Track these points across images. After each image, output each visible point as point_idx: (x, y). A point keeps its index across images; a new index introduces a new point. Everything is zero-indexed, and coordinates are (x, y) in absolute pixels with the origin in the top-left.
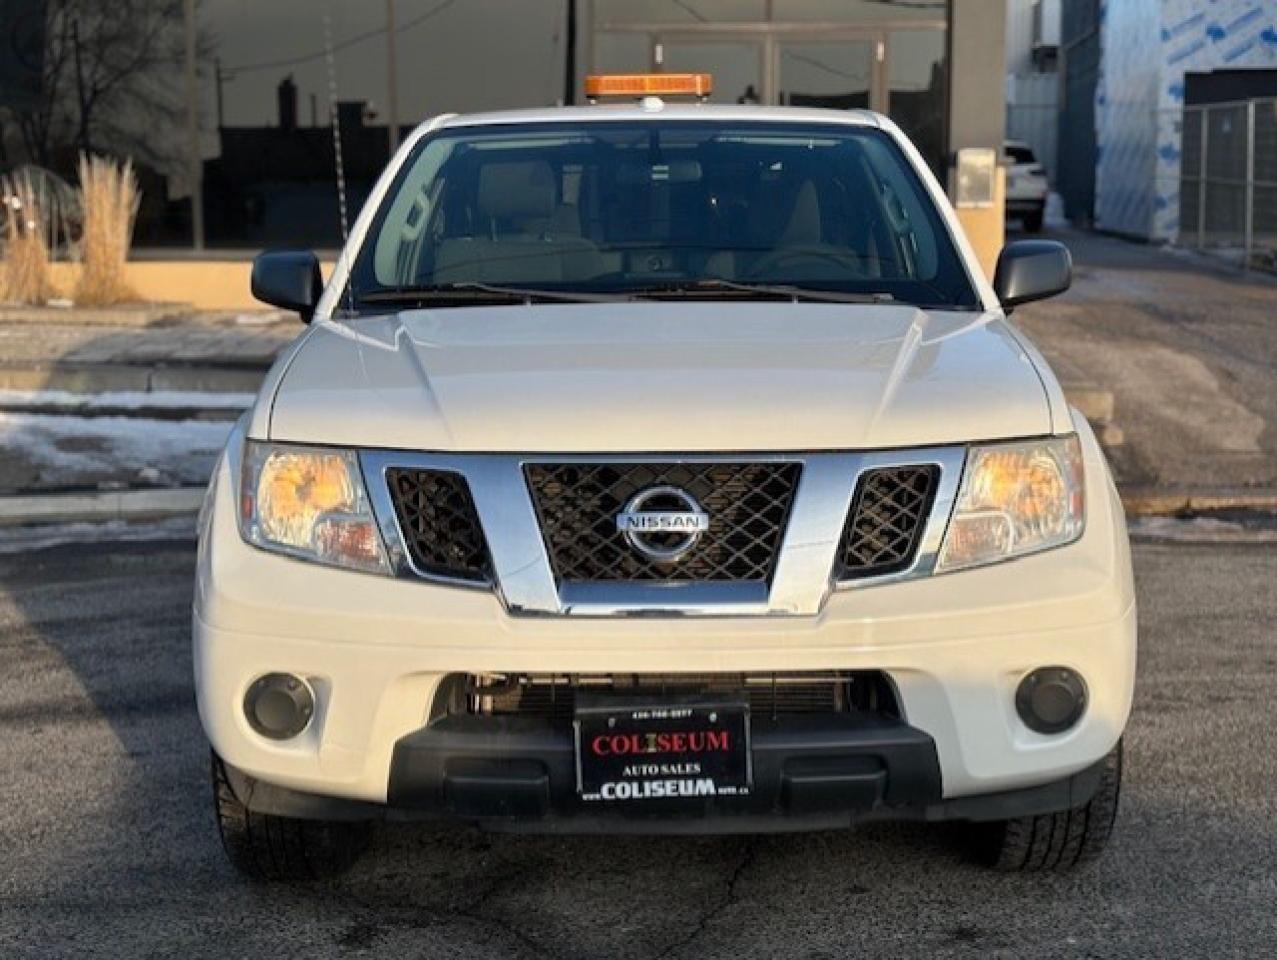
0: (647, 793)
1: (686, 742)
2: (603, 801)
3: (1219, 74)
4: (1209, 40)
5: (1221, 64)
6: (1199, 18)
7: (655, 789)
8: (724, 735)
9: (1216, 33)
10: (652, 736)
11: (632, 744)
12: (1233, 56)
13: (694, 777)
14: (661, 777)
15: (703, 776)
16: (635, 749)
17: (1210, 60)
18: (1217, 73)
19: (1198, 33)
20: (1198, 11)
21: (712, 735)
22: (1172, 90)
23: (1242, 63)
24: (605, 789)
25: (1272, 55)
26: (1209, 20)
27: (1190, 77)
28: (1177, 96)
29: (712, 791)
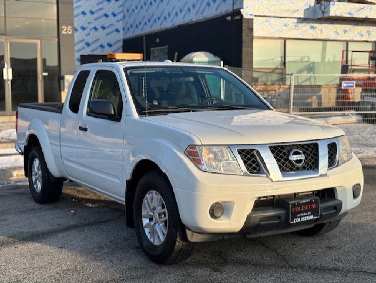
0: (302, 220)
1: (308, 207)
2: (294, 223)
3: (89, 56)
4: (86, 47)
5: (90, 53)
6: (83, 40)
7: (304, 219)
8: (315, 205)
9: (88, 45)
10: (303, 207)
11: (299, 209)
12: (92, 51)
13: (310, 215)
14: (304, 216)
15: (311, 215)
16: (300, 210)
17: (87, 52)
18: (89, 55)
19: (83, 44)
20: (83, 38)
21: (313, 205)
22: (77, 60)
23: (95, 53)
24: (294, 220)
25: (103, 51)
26: (86, 41)
27: (82, 56)
28: (79, 61)
29: (313, 218)
